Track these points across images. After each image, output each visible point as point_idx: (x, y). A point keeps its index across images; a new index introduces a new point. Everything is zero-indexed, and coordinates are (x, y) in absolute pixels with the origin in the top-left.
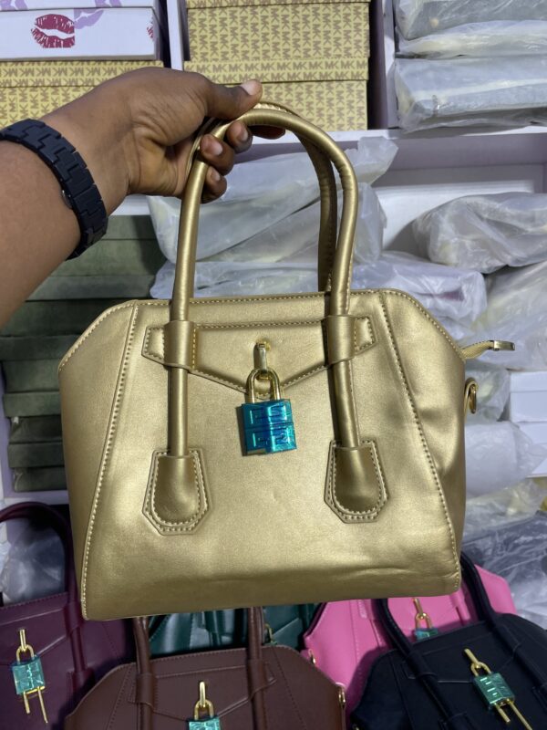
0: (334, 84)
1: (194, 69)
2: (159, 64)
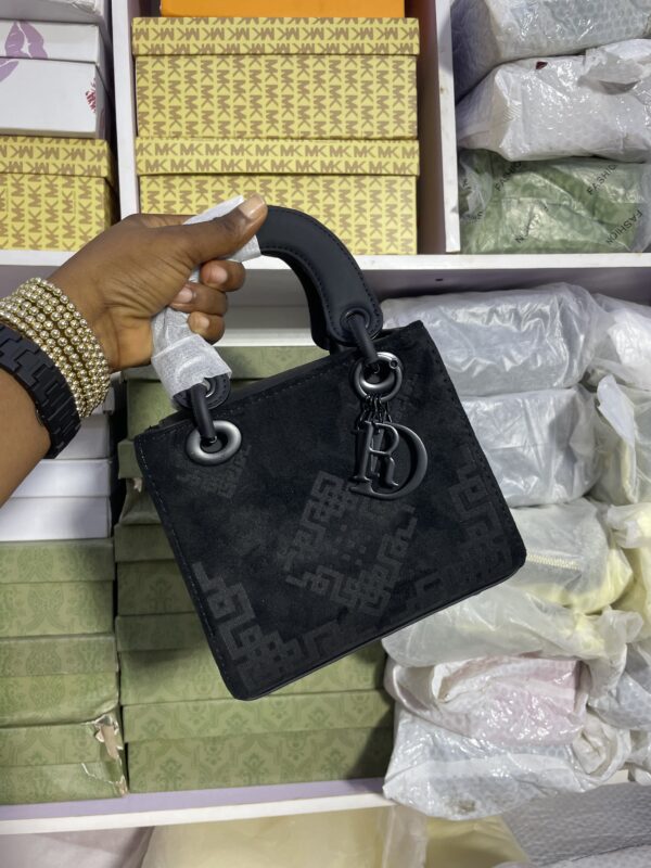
0: (367, 181)
1: (152, 149)
2: (101, 145)
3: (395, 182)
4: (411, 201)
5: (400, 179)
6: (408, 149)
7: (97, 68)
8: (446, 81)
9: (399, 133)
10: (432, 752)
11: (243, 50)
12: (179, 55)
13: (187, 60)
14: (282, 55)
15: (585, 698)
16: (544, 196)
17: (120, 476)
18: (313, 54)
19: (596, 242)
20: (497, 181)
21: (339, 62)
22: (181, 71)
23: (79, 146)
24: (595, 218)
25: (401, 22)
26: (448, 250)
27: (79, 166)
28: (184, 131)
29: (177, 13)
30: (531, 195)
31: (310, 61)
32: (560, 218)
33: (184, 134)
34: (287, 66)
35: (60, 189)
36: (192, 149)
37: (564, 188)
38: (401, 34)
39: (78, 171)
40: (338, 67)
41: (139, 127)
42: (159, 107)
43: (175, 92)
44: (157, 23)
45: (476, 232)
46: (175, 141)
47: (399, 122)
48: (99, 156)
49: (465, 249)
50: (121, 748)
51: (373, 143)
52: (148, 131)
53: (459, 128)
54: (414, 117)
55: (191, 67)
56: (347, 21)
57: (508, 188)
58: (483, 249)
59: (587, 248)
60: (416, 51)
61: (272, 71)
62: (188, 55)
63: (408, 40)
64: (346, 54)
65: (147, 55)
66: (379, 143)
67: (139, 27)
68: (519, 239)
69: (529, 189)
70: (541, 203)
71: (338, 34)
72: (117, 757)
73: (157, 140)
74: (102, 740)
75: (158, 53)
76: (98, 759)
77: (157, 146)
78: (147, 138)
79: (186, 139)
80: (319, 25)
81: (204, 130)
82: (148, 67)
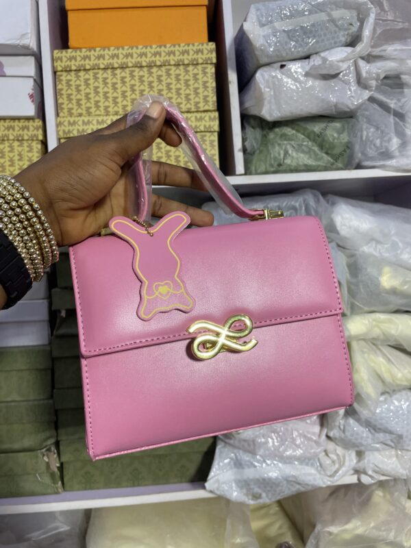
1: (66, 123)
2: (39, 122)
3: (205, 136)
4: (215, 146)
5: (208, 134)
6: (212, 117)
7: (35, 80)
8: (233, 77)
9: (207, 108)
10: (235, 464)
11: (116, 65)
12: (80, 70)
13: (84, 73)
14: (139, 67)
15: (325, 431)
16: (292, 140)
17: (53, 309)
18: (155, 66)
19: (324, 165)
20: (265, 133)
21: (170, 70)
22: (82, 79)
23: (26, 123)
24: (323, 151)
25: (205, 45)
26: (237, 173)
27: (26, 135)
28: (84, 112)
29: (78, 46)
30: (285, 140)
31: (154, 70)
32: (303, 152)
33: (84, 114)
34: (141, 73)
35: (16, 148)
36: (89, 123)
37: (304, 134)
38: (205, 52)
39: (26, 137)
40: (170, 72)
41: (59, 111)
42: (70, 100)
43: (78, 91)
44: (67, 52)
45: (254, 162)
46: (79, 118)
47: (206, 102)
48: (37, 129)
49: (247, 172)
50: (58, 465)
51: (192, 114)
52: (64, 113)
53: (241, 103)
54: (215, 98)
55: (87, 76)
56: (174, 46)
57: (271, 136)
58: (259, 171)
59: (319, 168)
60: (214, 61)
61: (132, 76)
62: (85, 70)
63: (209, 55)
64: (175, 65)
65: (62, 71)
66: (195, 114)
67: (57, 56)
68: (280, 165)
69: (284, 136)
70: (291, 144)
71: (169, 54)
72: (56, 470)
73: (69, 118)
74: (47, 460)
75: (68, 69)
76: (45, 471)
77: (69, 122)
78: (63, 117)
79: (85, 116)
80: (158, 49)
81: (95, 111)
82: (63, 78)
